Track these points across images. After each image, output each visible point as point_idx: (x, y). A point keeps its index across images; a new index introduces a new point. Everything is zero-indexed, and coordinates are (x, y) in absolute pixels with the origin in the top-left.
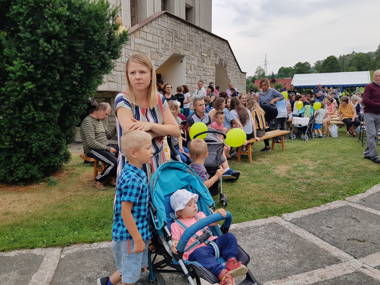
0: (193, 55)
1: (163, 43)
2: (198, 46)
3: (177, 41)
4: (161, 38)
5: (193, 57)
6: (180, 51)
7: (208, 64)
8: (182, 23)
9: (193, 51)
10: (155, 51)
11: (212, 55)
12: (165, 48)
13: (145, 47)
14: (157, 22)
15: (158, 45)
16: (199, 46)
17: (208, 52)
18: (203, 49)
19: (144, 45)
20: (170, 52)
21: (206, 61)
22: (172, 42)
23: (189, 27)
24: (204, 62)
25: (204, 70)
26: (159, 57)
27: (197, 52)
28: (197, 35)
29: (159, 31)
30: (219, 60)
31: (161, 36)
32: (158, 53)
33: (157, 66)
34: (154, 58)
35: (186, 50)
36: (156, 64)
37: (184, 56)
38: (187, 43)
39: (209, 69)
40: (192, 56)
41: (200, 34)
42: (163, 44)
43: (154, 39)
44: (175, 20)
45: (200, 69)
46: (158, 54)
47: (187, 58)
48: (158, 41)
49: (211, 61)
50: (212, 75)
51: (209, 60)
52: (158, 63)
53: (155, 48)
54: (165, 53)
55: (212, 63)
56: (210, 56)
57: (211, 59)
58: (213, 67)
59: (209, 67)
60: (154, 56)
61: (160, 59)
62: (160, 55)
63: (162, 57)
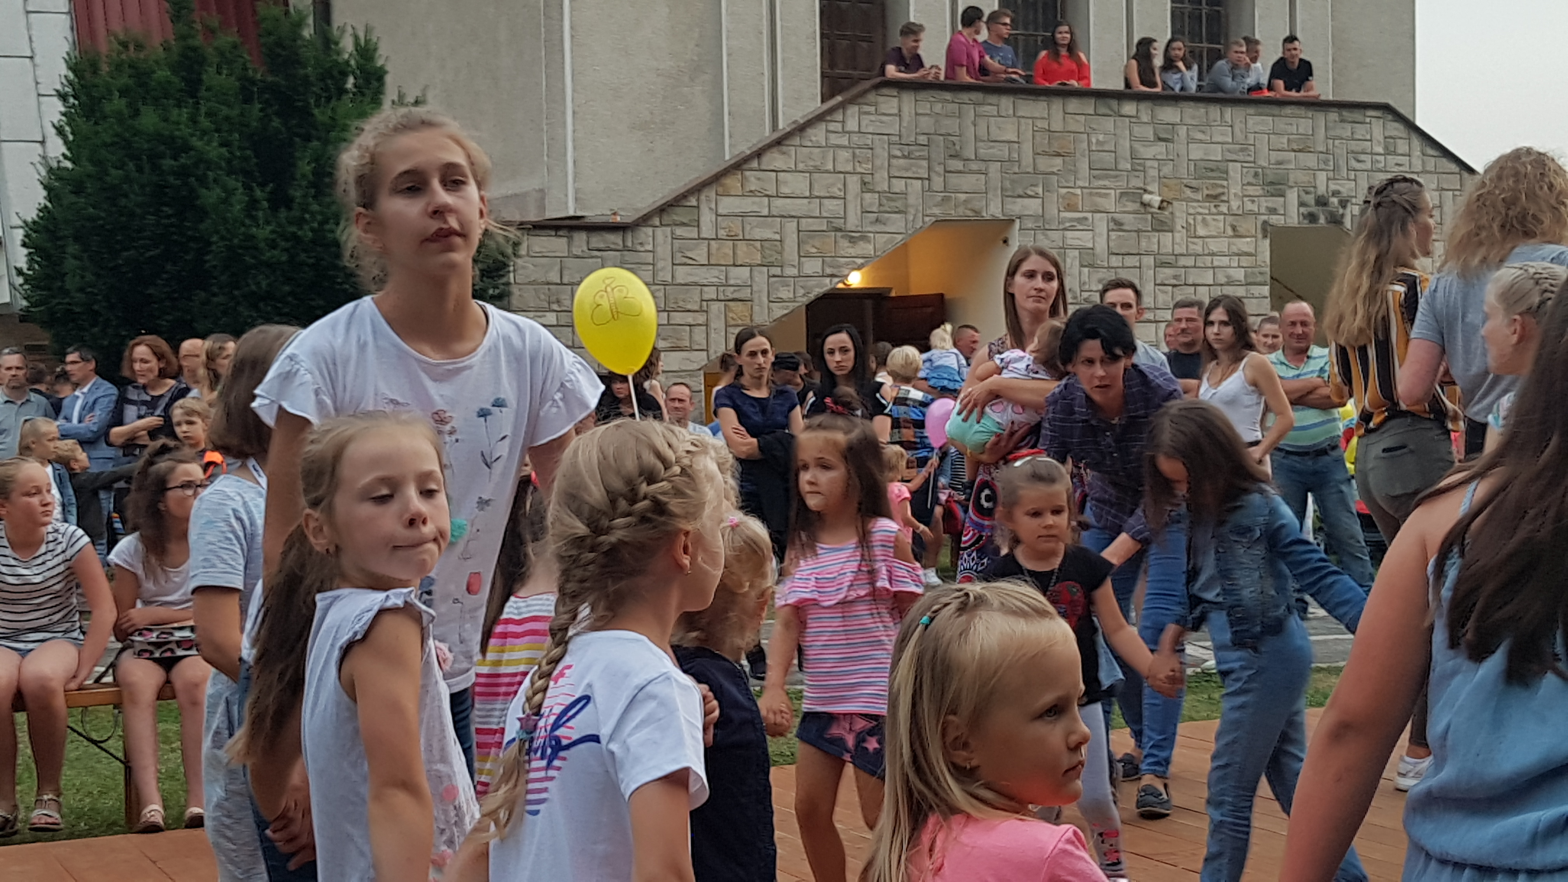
0: (1069, 208)
1: (869, 191)
2: (1117, 170)
4: (856, 178)
5: (1072, 220)
6: (978, 204)
7: (1201, 232)
8: (993, 99)
9: (1078, 191)
10: (825, 228)
11: (1235, 189)
12: (887, 208)
13: (770, 219)
14: (832, 126)
15: (843, 201)
16: (1125, 165)
17: (1194, 183)
18: (1153, 173)
19: (765, 212)
20: (910, 218)
21: (1179, 224)
22: (929, 179)
23: (1045, 104)
24: (1161, 227)
25: (1164, 264)
26: (844, 243)
27: (1105, 195)
28: (1109, 124)
29: (845, 154)
30: (1302, 204)
31: (859, 170)
32: (839, 230)
33: (833, 276)
34: (813, 250)
35: (1020, 196)
36: (828, 271)
37: (1013, 221)
38: (1030, 169)
39: (1213, 254)
40: (1062, 215)
41: (1134, 113)
42: (867, 196)
43: (816, 186)
44: (948, 96)
45: (1130, 260)
46: (839, 234)
47: (1030, 226)
48: (840, 190)
49: (1230, 219)
50: (1242, 278)
51: (1208, 217)
52: (839, 267)
53: (825, 214)
54: (879, 228)
55: (1234, 228)
56: (1216, 197)
57: (1225, 210)
58: (1245, 244)
59: (1214, 245)
60: (813, 246)
61: (852, 251)
62: (853, 237)
63: (861, 243)
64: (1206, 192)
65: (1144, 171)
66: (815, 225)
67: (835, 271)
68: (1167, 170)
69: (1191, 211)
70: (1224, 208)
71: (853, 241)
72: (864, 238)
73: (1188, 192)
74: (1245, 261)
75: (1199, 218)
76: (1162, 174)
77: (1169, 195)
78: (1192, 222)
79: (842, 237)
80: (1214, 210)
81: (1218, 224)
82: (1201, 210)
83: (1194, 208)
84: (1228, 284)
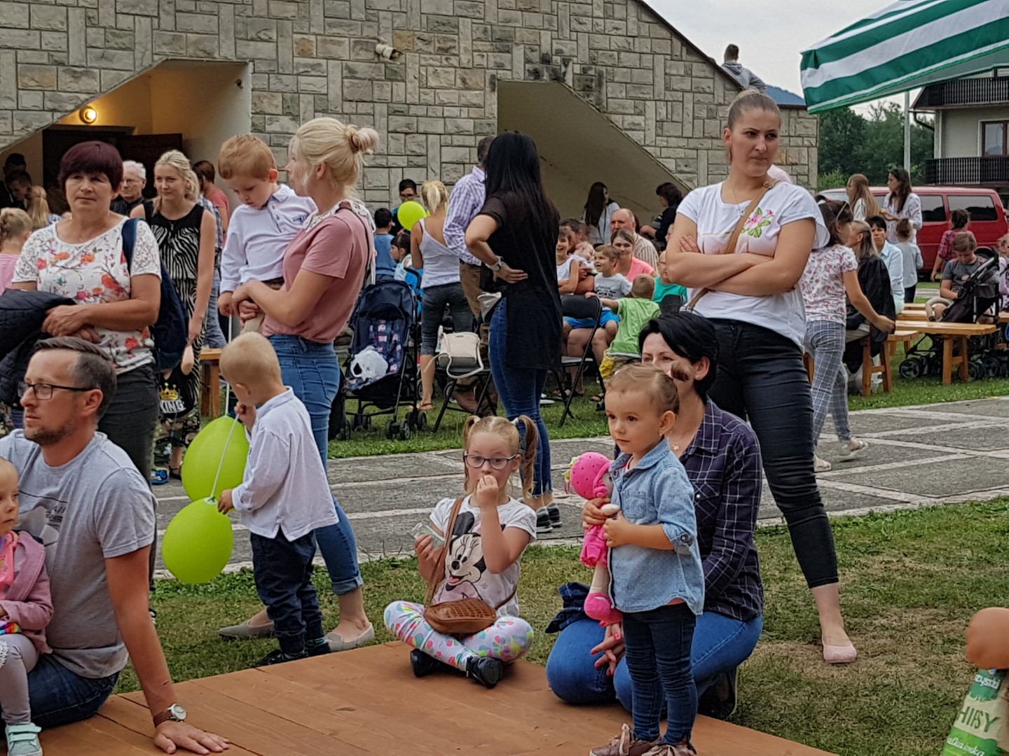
0: (303, 53)
1: (94, 26)
2: (351, 18)
3: (190, 12)
4: (78, 11)
5: (305, 65)
6: (210, 45)
7: (432, 83)
9: (313, 38)
10: (45, 60)
11: (465, 44)
12: (112, 44)
15: (65, 35)
16: (359, 14)
17: (426, 36)
18: (385, 24)
20: (138, 55)
21: (411, 74)
22: (158, 17)
24: (394, 76)
25: (396, 113)
26: (65, 78)
27: (339, 43)
30: (528, 61)
32: (61, 64)
33: (54, 110)
34: (32, 83)
35: (252, 40)
36: (49, 105)
37: (246, 64)
38: (263, 13)
40: (296, 60)
42: (92, 30)
43: (35, 18)
45: (363, 108)
46: (61, 68)
47: (263, 69)
48: (62, 23)
49: (459, 71)
50: (472, 129)
51: (439, 69)
52: (61, 101)
53: (44, 47)
54: (104, 64)
55: (464, 81)
56: (446, 50)
57: (456, 64)
58: (472, 96)
59: (444, 96)
60: (33, 79)
61: (75, 86)
62: (75, 72)
63: (83, 78)
64: (437, 45)
65: (378, 21)
66: (34, 57)
67: (56, 106)
68: (398, 22)
69: (423, 62)
70: (454, 61)
71: (76, 76)
72: (86, 73)
73: (420, 44)
74: (474, 112)
75: (431, 69)
76: (395, 25)
77: (402, 46)
78: (424, 73)
79: (64, 71)
80: (445, 63)
81: (450, 76)
82: (431, 62)
83: (426, 59)
84: (458, 134)
